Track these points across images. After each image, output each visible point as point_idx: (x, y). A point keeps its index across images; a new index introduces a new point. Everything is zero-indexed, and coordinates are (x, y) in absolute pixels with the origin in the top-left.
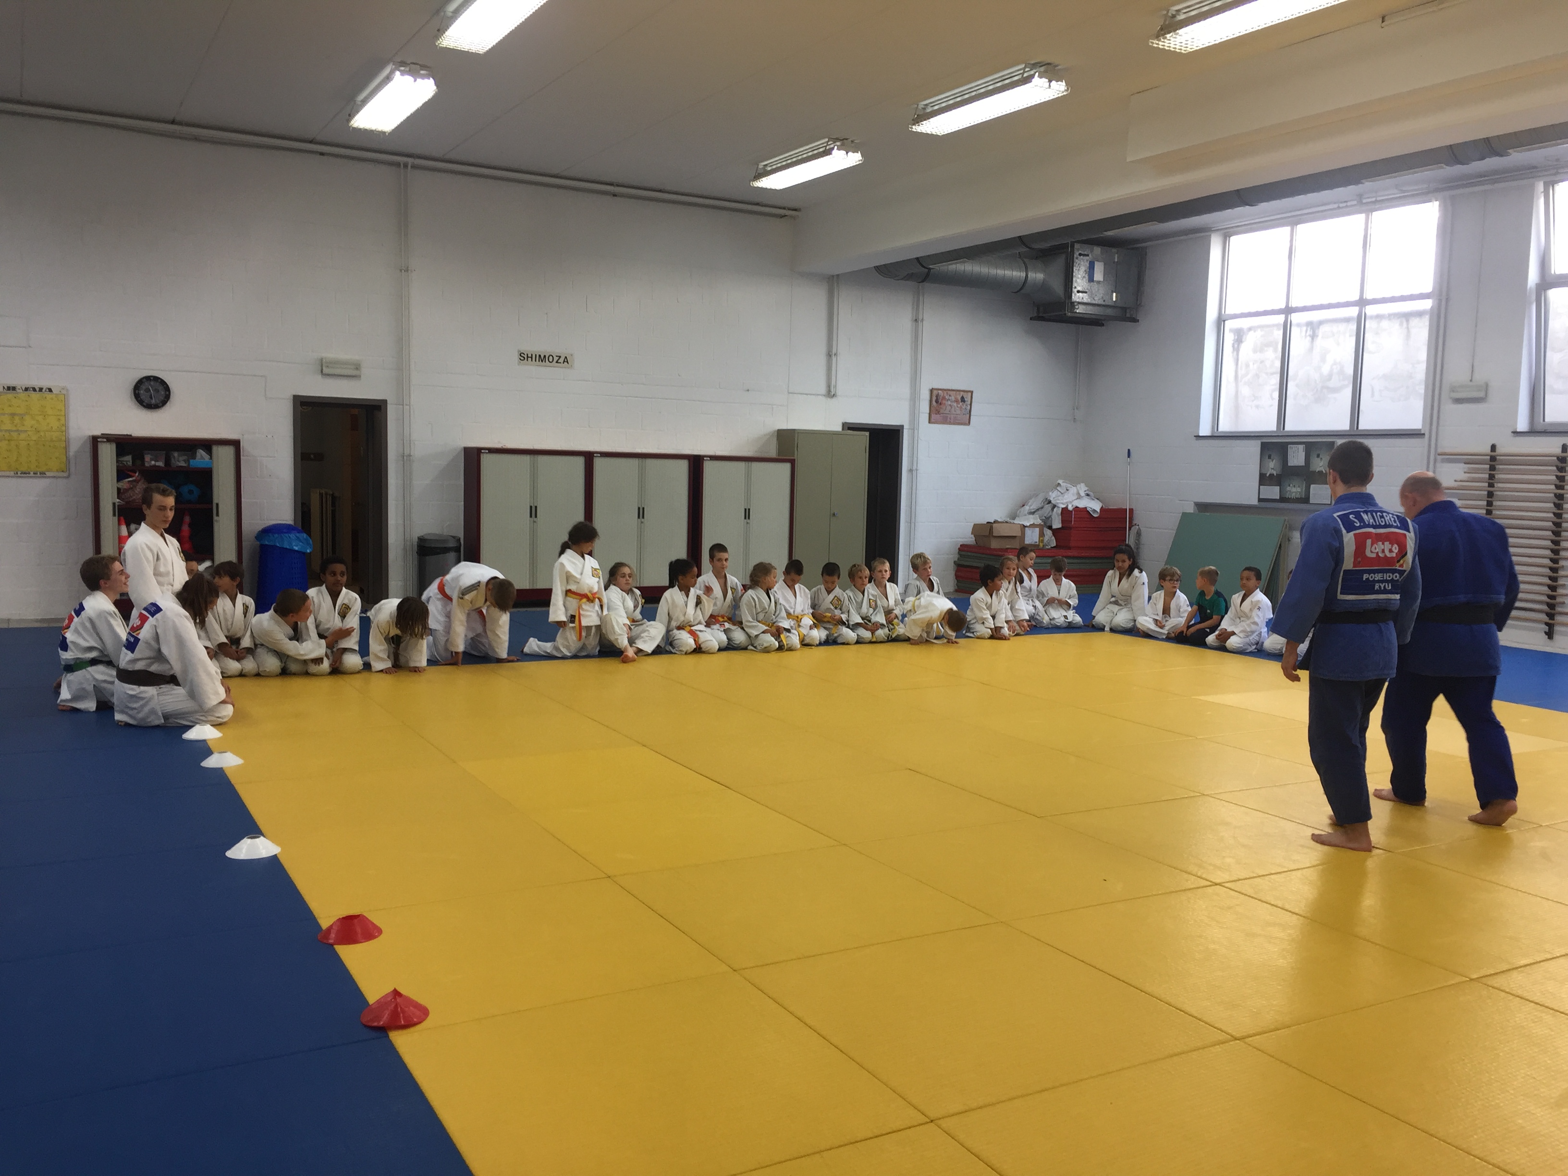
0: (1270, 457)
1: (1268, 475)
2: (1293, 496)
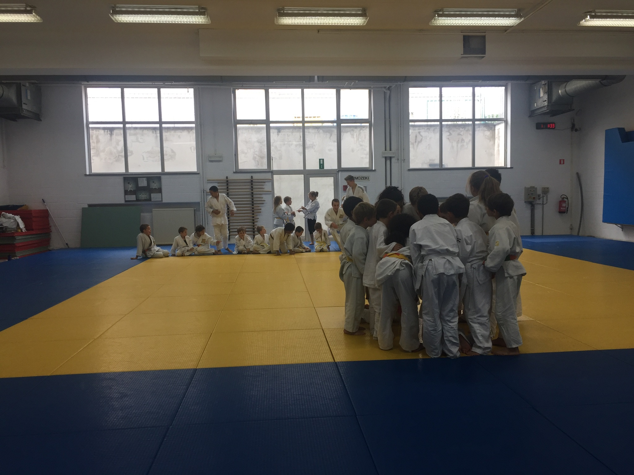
0: (129, 183)
1: (129, 191)
2: (143, 198)
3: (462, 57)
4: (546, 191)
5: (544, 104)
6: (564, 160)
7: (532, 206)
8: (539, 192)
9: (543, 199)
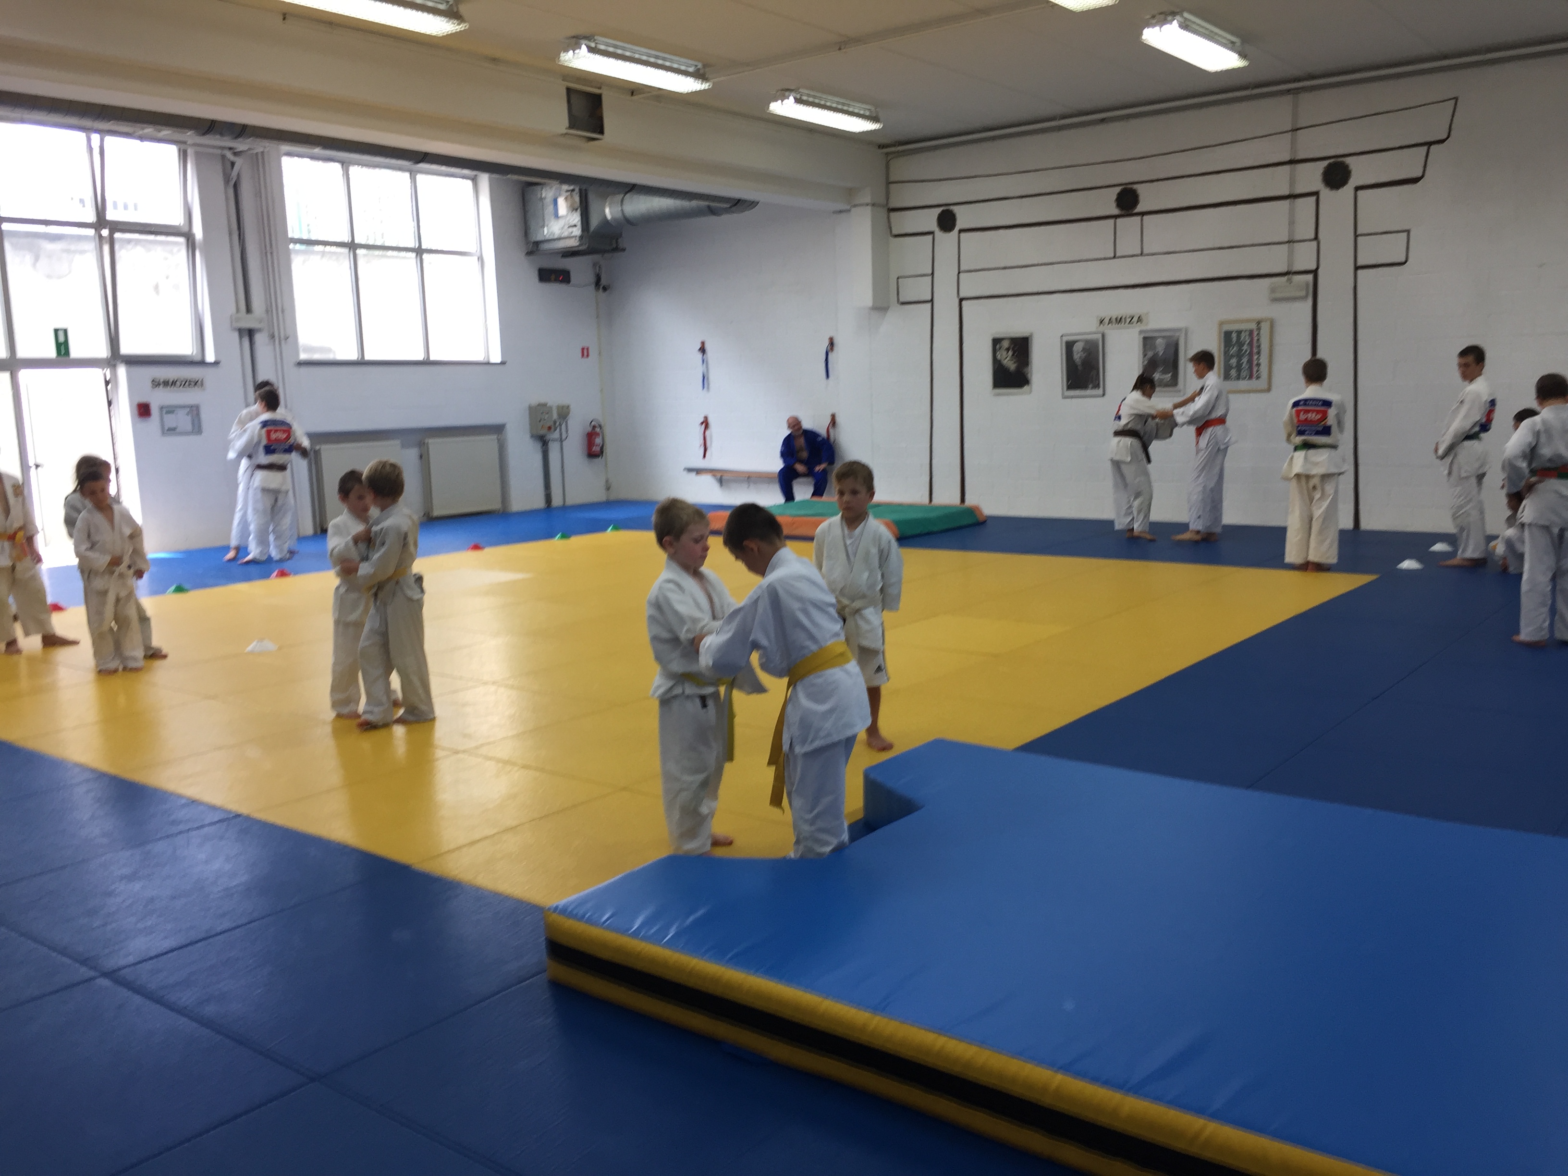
3: (566, 134)
4: (564, 413)
5: (572, 232)
6: (588, 349)
7: (543, 445)
8: (555, 416)
9: (561, 430)
